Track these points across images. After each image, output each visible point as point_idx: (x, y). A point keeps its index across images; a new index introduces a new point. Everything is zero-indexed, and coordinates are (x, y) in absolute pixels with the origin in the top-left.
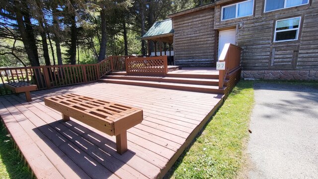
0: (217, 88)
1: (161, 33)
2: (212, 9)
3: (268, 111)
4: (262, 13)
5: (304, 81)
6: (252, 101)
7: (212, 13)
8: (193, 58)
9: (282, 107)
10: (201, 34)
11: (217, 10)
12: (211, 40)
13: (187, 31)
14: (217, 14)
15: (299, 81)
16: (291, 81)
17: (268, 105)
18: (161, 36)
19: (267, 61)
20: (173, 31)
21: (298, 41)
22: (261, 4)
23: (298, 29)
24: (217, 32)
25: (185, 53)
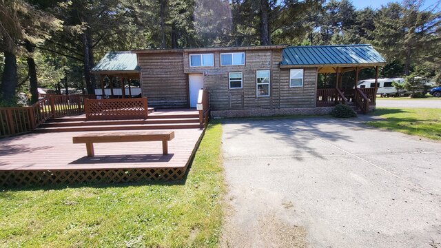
0: (199, 124)
1: (121, 68)
2: (181, 54)
3: (229, 136)
4: (220, 66)
5: (250, 117)
6: (221, 131)
7: (181, 57)
8: (166, 99)
9: (236, 133)
10: (172, 76)
11: (185, 56)
12: (182, 82)
13: (156, 70)
14: (186, 60)
15: (247, 117)
16: (243, 117)
17: (228, 133)
18: (124, 72)
19: (227, 103)
20: (138, 68)
21: (243, 89)
22: (218, 59)
23: (241, 80)
24: (187, 76)
25: (156, 93)
